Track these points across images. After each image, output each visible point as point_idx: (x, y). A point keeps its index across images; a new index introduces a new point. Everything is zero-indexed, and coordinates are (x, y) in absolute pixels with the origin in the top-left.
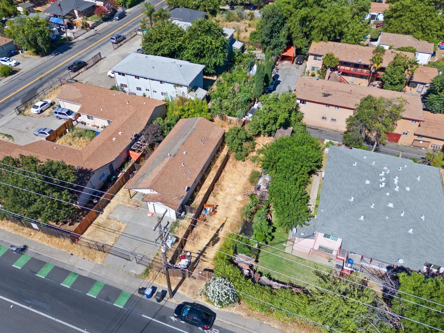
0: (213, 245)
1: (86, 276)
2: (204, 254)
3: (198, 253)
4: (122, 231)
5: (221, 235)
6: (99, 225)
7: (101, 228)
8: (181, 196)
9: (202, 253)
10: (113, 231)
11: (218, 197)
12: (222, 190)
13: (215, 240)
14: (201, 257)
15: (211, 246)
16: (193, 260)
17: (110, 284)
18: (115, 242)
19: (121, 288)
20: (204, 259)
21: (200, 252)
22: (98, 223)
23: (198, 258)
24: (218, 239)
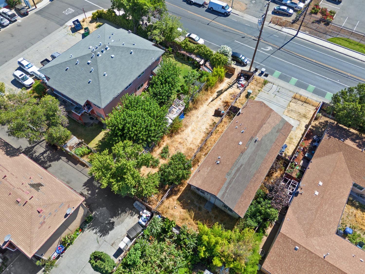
0: (222, 90)
1: (301, 89)
2: (229, 86)
3: (233, 87)
4: (286, 110)
5: (215, 95)
6: (305, 116)
7: (302, 115)
8: (245, 108)
9: (230, 87)
10: (293, 111)
11: (211, 123)
12: (207, 129)
13: (220, 93)
14: (231, 85)
15: (223, 90)
16: (236, 84)
17: (286, 83)
18: (289, 104)
19: (279, 80)
20: (229, 84)
21: (231, 87)
22: (306, 119)
23: (233, 84)
24: (217, 92)
